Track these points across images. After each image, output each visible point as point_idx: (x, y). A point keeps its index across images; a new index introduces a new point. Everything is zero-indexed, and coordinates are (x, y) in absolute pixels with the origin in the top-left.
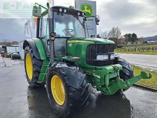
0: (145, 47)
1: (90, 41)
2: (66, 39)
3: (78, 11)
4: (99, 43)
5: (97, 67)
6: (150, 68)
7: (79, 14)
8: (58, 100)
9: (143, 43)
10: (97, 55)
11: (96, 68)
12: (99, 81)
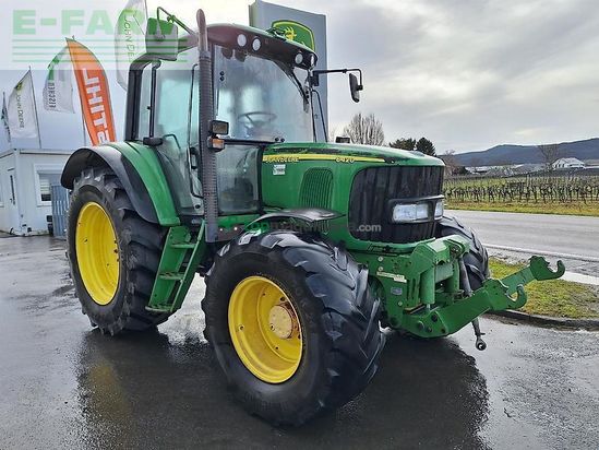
0: (464, 185)
1: (368, 155)
2: (254, 150)
3: (297, 50)
4: (401, 163)
5: (391, 245)
6: (505, 254)
7: (299, 58)
8: (258, 367)
9: (455, 173)
10: (395, 204)
11: (388, 248)
12: (399, 292)
